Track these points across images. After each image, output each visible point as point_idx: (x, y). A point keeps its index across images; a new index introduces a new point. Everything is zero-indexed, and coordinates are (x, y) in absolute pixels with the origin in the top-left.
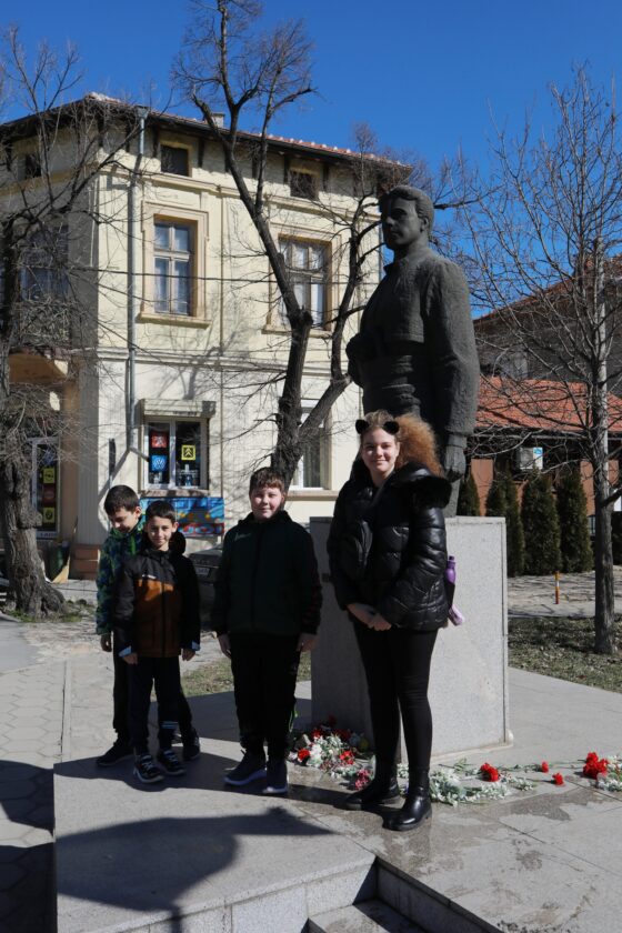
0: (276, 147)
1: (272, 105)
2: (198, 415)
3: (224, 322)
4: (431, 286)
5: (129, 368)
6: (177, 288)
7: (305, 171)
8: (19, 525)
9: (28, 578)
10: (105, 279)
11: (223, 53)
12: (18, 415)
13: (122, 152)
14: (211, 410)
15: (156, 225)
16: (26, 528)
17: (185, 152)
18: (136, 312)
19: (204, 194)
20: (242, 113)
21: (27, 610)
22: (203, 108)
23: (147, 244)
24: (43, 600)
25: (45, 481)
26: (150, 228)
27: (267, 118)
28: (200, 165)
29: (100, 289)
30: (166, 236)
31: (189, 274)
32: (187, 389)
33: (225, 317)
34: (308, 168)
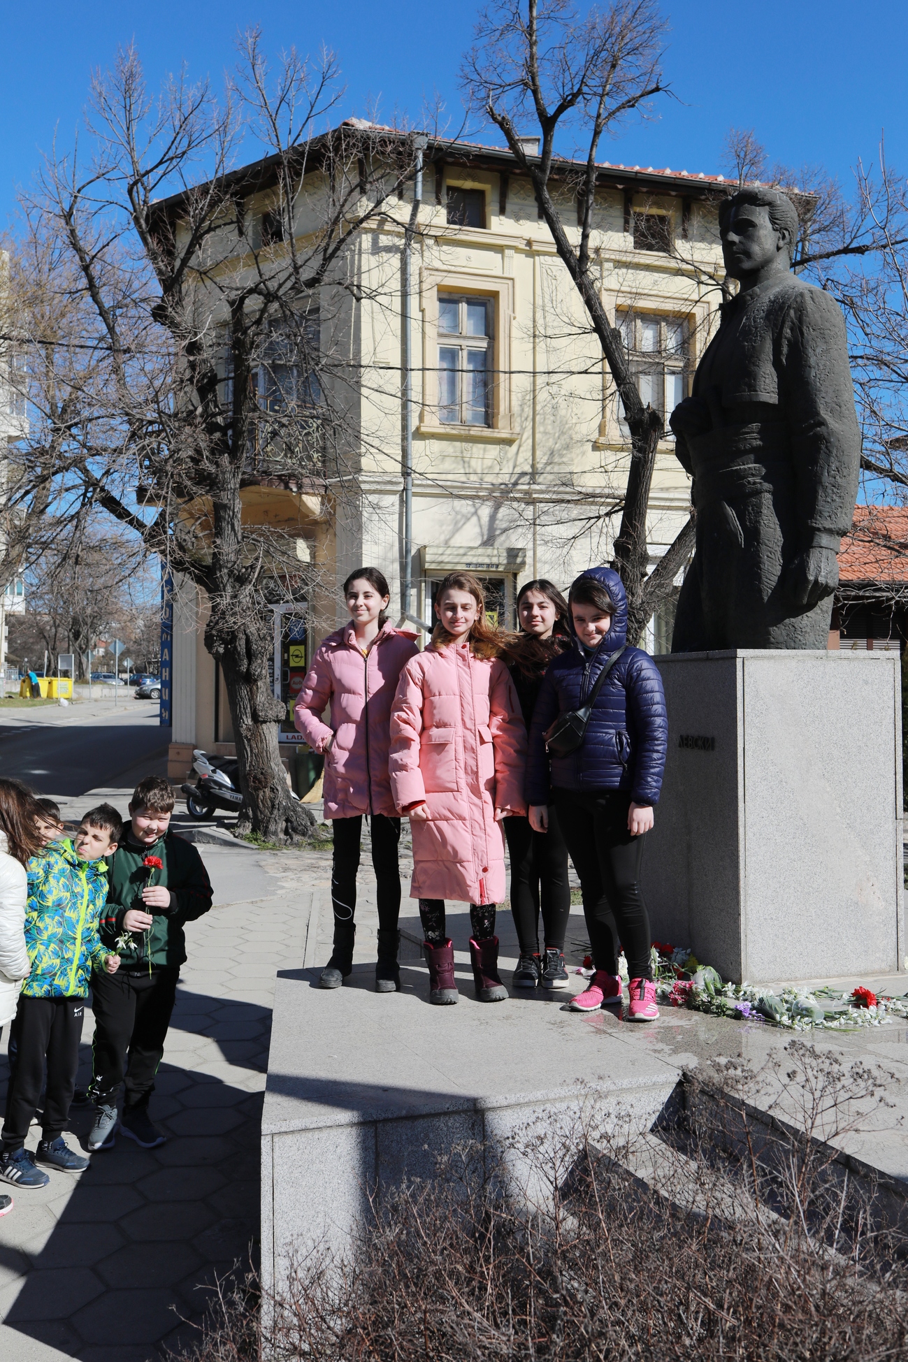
0: (610, 180)
1: (604, 114)
2: (501, 569)
3: (538, 436)
4: (788, 324)
5: (404, 503)
6: (471, 389)
7: (655, 211)
8: (255, 717)
9: (267, 790)
10: (369, 378)
11: (532, 45)
12: (252, 567)
13: (393, 200)
14: (519, 560)
15: (441, 300)
16: (265, 722)
17: (481, 194)
18: (414, 422)
19: (507, 252)
20: (559, 129)
21: (265, 833)
22: (503, 124)
23: (428, 326)
24: (287, 820)
25: (292, 664)
26: (432, 303)
27: (597, 133)
28: (502, 211)
29: (364, 391)
30: (455, 315)
31: (486, 367)
32: (486, 532)
33: (539, 429)
34: (660, 206)
